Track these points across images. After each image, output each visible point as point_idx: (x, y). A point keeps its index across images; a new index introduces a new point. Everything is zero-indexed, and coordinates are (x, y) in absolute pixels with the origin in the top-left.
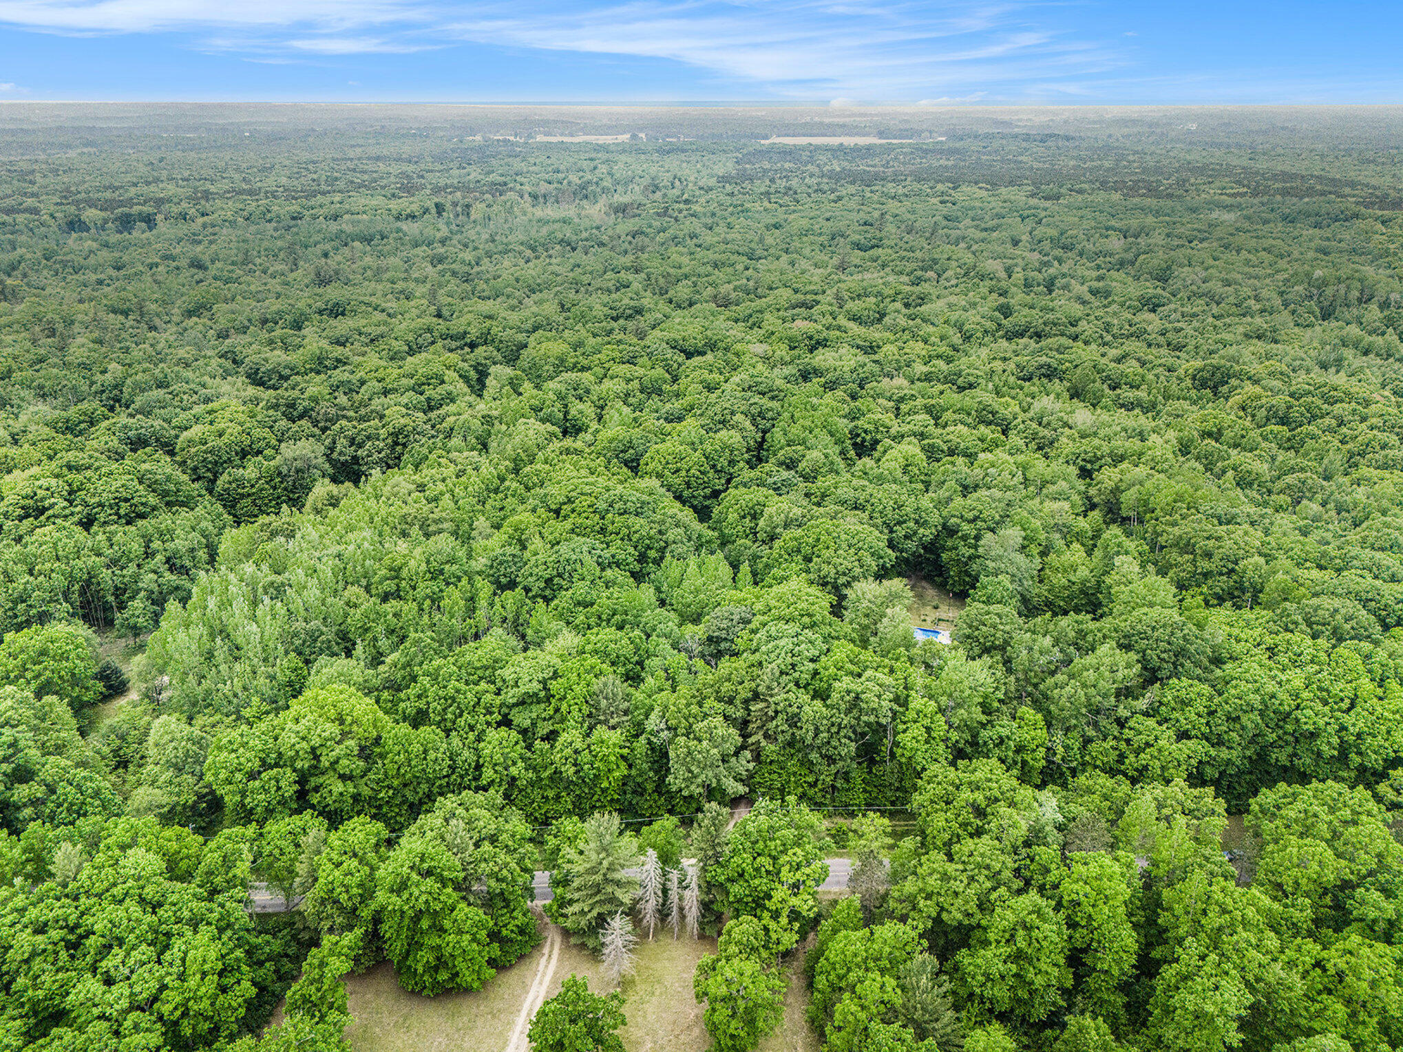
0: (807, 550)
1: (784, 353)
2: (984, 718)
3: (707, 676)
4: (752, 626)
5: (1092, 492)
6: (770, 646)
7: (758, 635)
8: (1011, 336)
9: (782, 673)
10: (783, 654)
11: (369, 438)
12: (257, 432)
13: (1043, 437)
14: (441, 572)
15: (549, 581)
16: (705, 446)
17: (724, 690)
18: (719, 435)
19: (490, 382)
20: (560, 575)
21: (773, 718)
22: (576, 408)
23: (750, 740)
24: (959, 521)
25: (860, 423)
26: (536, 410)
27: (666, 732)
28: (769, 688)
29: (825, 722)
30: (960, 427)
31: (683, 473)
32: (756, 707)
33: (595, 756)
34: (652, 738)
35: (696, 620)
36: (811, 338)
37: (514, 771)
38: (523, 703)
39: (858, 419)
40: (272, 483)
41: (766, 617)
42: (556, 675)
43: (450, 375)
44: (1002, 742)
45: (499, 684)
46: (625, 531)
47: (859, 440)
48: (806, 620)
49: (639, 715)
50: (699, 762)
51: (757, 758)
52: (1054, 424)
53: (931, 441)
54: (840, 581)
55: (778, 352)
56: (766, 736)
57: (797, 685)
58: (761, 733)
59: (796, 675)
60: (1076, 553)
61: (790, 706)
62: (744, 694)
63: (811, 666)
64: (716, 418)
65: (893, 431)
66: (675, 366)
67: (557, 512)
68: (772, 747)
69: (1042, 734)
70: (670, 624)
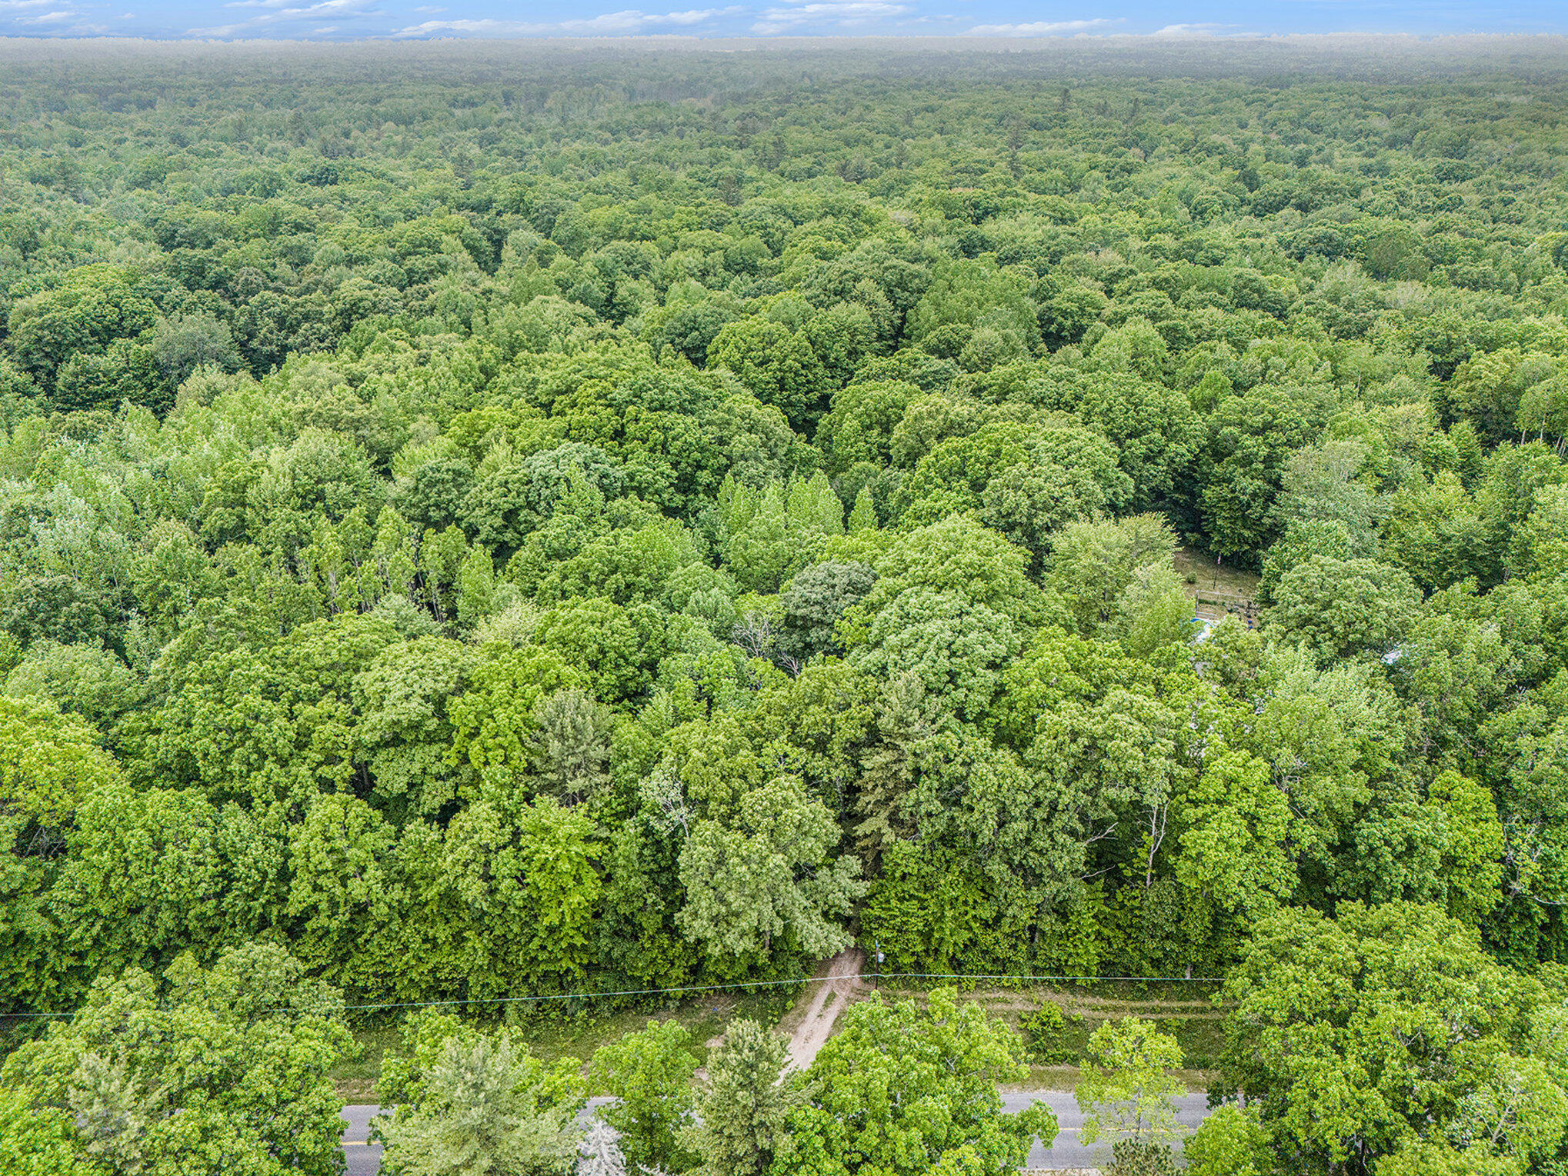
0: (976, 469)
1: (938, 221)
2: (1365, 795)
3: (777, 692)
4: (872, 597)
5: (1455, 393)
6: (905, 635)
7: (883, 614)
8: (1262, 210)
9: (929, 690)
10: (931, 653)
11: (306, 317)
12: (130, 303)
13: (1347, 322)
14: (321, 496)
15: (510, 516)
16: (810, 324)
17: (807, 720)
18: (834, 309)
19: (507, 252)
20: (531, 506)
21: (909, 786)
22: (626, 287)
23: (861, 829)
24: (1235, 431)
25: (1054, 302)
26: (564, 286)
27: (684, 810)
28: (901, 721)
29: (1021, 797)
30: (1212, 309)
31: (775, 365)
32: (875, 760)
33: (528, 860)
34: (654, 822)
35: (770, 585)
36: (976, 206)
37: (357, 889)
38: (396, 741)
39: (1050, 298)
40: (146, 380)
41: (899, 581)
42: (464, 685)
43: (450, 241)
44: (1411, 848)
45: (358, 702)
46: (658, 435)
47: (1053, 328)
48: (978, 585)
49: (626, 772)
50: (743, 884)
51: (875, 866)
52: (1361, 304)
53: (1171, 323)
54: (1038, 521)
55: (929, 220)
56: (894, 820)
57: (961, 715)
58: (884, 814)
59: (960, 695)
60: (1448, 487)
61: (948, 761)
62: (849, 730)
63: (992, 676)
64: (831, 286)
65: (1107, 313)
66: (778, 235)
67: (547, 407)
68: (906, 846)
69: (1494, 829)
70: (715, 591)
